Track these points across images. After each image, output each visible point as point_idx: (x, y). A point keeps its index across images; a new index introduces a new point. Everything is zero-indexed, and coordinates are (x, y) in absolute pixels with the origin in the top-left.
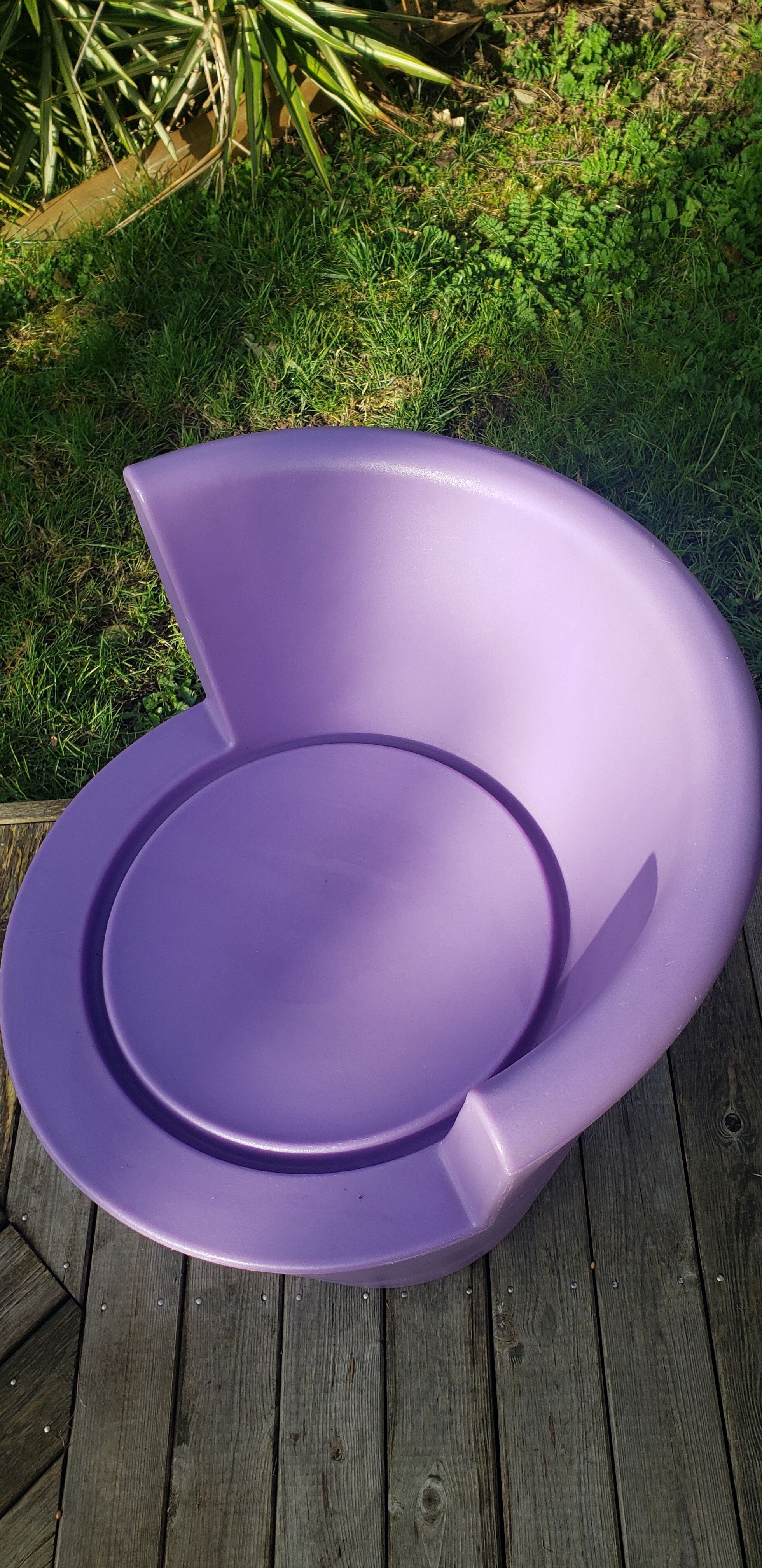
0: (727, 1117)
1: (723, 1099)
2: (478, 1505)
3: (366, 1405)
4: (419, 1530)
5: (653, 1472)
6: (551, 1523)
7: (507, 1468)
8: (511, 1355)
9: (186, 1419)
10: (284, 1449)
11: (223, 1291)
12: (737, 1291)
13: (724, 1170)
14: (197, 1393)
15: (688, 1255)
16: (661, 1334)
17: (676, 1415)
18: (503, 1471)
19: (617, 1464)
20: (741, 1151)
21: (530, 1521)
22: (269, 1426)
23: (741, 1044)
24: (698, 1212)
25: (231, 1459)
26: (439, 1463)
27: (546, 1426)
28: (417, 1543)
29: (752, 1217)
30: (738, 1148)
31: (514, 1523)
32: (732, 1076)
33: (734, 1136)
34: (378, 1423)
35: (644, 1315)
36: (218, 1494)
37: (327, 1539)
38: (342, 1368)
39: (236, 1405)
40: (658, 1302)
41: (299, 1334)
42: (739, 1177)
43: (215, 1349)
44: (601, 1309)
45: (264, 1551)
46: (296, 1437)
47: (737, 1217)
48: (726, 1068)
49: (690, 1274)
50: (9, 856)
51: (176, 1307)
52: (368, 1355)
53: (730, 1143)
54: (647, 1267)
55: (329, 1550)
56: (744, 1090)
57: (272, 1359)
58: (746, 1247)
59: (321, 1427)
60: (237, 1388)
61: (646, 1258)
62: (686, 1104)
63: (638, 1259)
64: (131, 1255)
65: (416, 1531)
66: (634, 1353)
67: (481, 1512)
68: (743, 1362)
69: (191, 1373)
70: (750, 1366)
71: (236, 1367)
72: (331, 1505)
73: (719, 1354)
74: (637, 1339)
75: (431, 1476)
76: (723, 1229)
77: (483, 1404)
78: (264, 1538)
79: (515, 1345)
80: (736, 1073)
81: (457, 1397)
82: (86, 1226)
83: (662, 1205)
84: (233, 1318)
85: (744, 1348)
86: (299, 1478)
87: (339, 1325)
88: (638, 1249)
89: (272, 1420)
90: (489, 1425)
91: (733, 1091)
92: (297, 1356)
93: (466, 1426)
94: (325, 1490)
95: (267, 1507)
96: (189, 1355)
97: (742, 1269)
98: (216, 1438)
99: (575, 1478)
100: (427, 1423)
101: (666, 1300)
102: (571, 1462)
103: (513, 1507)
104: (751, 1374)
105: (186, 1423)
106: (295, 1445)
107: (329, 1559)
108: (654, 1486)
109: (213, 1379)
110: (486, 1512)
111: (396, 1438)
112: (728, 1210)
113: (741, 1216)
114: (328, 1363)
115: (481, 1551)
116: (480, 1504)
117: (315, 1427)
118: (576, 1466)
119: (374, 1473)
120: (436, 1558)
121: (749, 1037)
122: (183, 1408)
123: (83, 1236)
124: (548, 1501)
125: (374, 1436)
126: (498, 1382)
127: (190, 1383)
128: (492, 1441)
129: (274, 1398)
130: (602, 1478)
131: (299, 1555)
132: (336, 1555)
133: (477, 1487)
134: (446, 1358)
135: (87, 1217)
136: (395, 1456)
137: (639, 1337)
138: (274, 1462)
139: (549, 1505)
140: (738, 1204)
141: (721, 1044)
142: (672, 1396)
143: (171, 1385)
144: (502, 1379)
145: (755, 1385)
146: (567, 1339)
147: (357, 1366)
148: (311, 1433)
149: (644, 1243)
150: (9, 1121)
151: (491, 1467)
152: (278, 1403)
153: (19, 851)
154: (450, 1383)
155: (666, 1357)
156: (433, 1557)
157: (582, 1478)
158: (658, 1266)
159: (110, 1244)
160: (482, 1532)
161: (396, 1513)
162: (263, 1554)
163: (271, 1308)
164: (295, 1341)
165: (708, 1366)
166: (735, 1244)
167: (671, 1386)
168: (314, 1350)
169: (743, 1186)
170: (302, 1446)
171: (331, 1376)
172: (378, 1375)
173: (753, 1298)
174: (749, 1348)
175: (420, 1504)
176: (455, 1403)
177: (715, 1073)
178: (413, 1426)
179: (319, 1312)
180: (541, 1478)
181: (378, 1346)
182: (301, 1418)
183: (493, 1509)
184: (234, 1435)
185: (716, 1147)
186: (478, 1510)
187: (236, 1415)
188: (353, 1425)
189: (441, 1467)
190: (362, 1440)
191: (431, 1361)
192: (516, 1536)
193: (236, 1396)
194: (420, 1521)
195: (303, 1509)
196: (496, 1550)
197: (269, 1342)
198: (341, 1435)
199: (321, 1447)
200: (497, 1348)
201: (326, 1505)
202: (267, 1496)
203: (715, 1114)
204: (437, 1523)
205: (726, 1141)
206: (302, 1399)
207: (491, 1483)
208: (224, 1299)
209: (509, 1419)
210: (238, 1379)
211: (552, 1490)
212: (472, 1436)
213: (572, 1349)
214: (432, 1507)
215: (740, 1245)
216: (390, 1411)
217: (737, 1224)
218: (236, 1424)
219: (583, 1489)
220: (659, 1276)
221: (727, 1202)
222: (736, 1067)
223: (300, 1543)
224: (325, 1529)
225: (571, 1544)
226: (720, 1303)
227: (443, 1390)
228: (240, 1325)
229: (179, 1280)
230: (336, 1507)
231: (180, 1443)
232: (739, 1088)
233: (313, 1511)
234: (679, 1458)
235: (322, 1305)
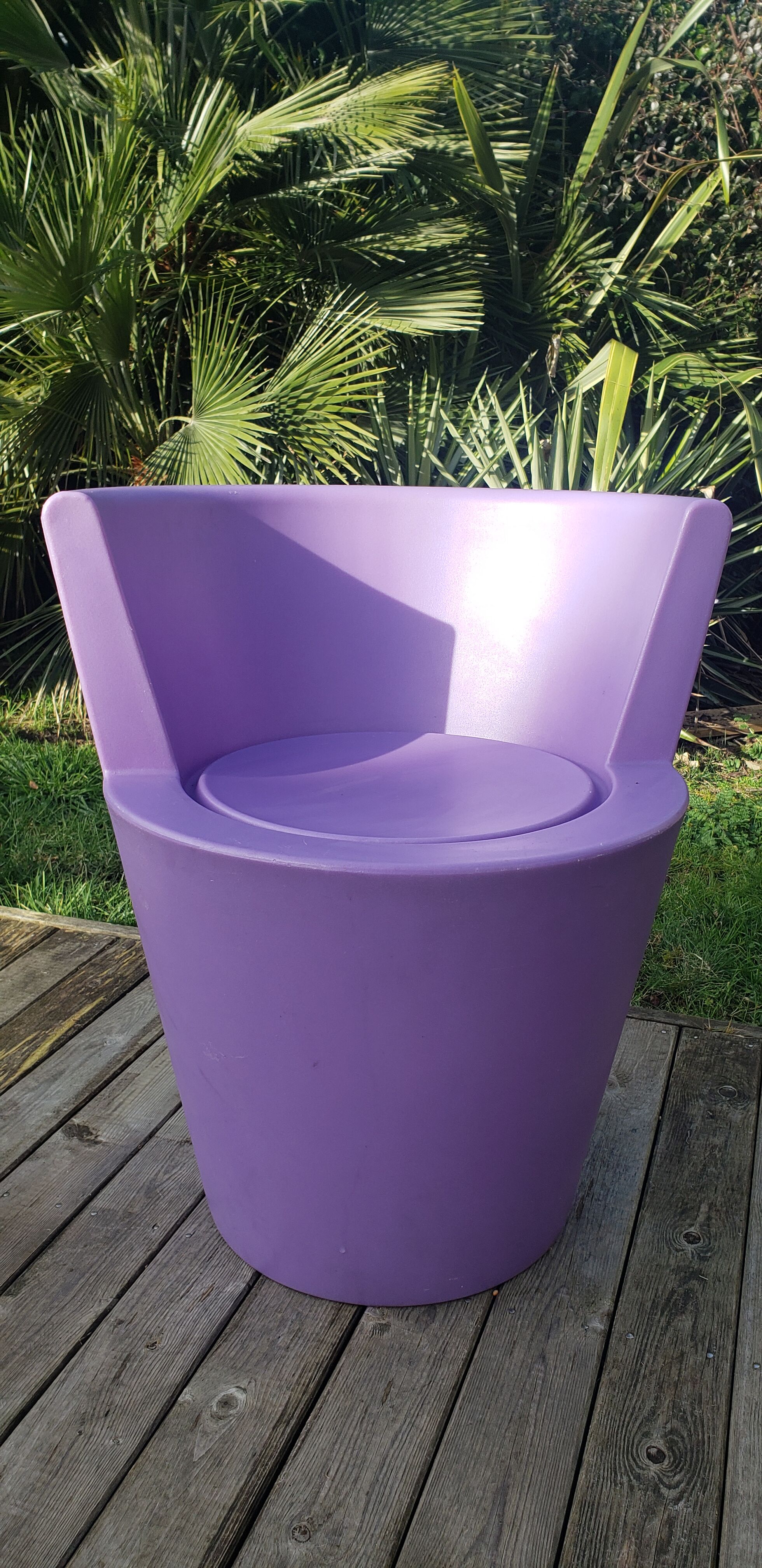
0: (687, 1234)
1: (688, 1221)
2: (275, 1422)
3: (205, 1321)
4: (201, 1421)
5: (482, 1455)
6: (346, 1459)
7: (323, 1404)
8: (374, 1328)
9: (24, 1281)
10: (104, 1326)
11: (120, 1213)
12: (645, 1350)
13: (668, 1266)
14: (48, 1268)
15: (601, 1311)
16: (544, 1358)
17: (532, 1421)
18: (318, 1405)
19: (445, 1438)
20: (693, 1257)
21: (323, 1450)
22: (101, 1309)
23: (723, 1192)
24: (627, 1287)
25: (46, 1319)
26: (253, 1381)
27: (382, 1386)
28: (192, 1430)
29: (685, 1304)
30: (690, 1256)
31: (306, 1446)
32: (704, 1208)
33: (690, 1248)
34: (208, 1335)
35: (532, 1340)
36: (17, 1337)
37: (101, 1401)
38: (198, 1290)
39: (77, 1287)
40: (552, 1334)
41: (171, 1258)
42: (682, 1274)
43: (85, 1246)
44: (489, 1324)
45: (33, 1390)
46: (121, 1322)
47: (668, 1300)
48: (700, 1202)
49: (599, 1325)
50: (123, 954)
51: (70, 1212)
52: (229, 1289)
53: (683, 1250)
54: (552, 1309)
55: (98, 1409)
56: (714, 1221)
57: (134, 1267)
58: (669, 1323)
59: (149, 1323)
60: (87, 1275)
61: (554, 1302)
62: (647, 1215)
63: (546, 1300)
64: (55, 1172)
65: (197, 1421)
66: (507, 1363)
67: (273, 1429)
68: (627, 1402)
69: (53, 1254)
70: (634, 1408)
71: (97, 1261)
72: (121, 1378)
73: (602, 1390)
74: (515, 1354)
75: (237, 1387)
76: (649, 1304)
77: (325, 1352)
78: (38, 1381)
79: (384, 1322)
80: (710, 1208)
81: (301, 1341)
82: (29, 1146)
83: (590, 1272)
84: (118, 1231)
85: (633, 1393)
86: (103, 1350)
87: (214, 1262)
88: (549, 1294)
89: (104, 1305)
90: (322, 1369)
91: (701, 1218)
92: (160, 1272)
93: (297, 1363)
94: (124, 1365)
95: (58, 1361)
96: (59, 1243)
97: (657, 1336)
98: (44, 1301)
99: (391, 1434)
100: (257, 1351)
101: (562, 1336)
102: (394, 1420)
103: (311, 1434)
104: (632, 1414)
105: (23, 1283)
106: (115, 1327)
107: (93, 1415)
108: (478, 1466)
109: (70, 1263)
110: (280, 1430)
111: (219, 1350)
112: (660, 1293)
113: (672, 1301)
114: (187, 1283)
115: (255, 1458)
116: (278, 1422)
117: (144, 1321)
118: (397, 1426)
119: (181, 1368)
120: (204, 1447)
121: (733, 1190)
122: (27, 1274)
123: (22, 1151)
124: (352, 1441)
125: (198, 1342)
126: (351, 1342)
127: (46, 1259)
128: (319, 1382)
129: (118, 1290)
130: (422, 1442)
131: (66, 1402)
132: (102, 1414)
133: (281, 1409)
134: (305, 1313)
135: (34, 1142)
136: (212, 1361)
137: (519, 1354)
138: (86, 1333)
139: (352, 1446)
140: (673, 1292)
141: (702, 1187)
142: (534, 1406)
143: (27, 1256)
144: (355, 1341)
145: (634, 1423)
146: (439, 1333)
147: (213, 1293)
148: (136, 1325)
149: (558, 1291)
150: (12, 1079)
151: (305, 1398)
152: (119, 1297)
153: (134, 953)
154: (299, 1329)
155: (541, 1375)
156: (201, 1446)
157: (400, 1437)
158: (566, 1311)
159: (42, 1161)
160: (266, 1443)
161: (185, 1402)
162: (29, 1391)
163: (157, 1235)
164: (165, 1261)
165: (587, 1395)
166: (657, 1317)
167: (536, 1397)
168: (179, 1272)
169: (684, 1281)
170: (122, 1329)
171: (183, 1292)
172: (229, 1305)
173: (660, 1359)
174: (639, 1395)
175: (214, 1404)
176: (296, 1344)
177: (687, 1204)
178: (242, 1348)
179: (201, 1250)
180: (354, 1423)
181: (243, 1286)
182: (134, 1311)
183: (288, 1430)
184: (62, 1304)
185: (666, 1248)
186: (272, 1425)
187: (72, 1293)
188: (182, 1330)
189: (254, 1384)
190: (184, 1342)
191: (289, 1310)
192: (301, 1456)
193: (82, 1280)
194: (205, 1416)
195: (93, 1372)
196: (272, 1461)
197: (140, 1255)
198: (166, 1333)
199: (140, 1335)
200: (363, 1320)
201: (117, 1377)
202: (63, 1353)
203: (676, 1228)
204: (221, 1423)
205: (678, 1247)
206: (144, 1299)
207: (299, 1410)
208: (118, 1218)
209: (345, 1371)
210: (93, 1269)
211: (362, 1435)
212: (299, 1372)
213: (441, 1342)
214: (224, 1410)
215: (663, 1319)
216: (227, 1330)
217: (667, 1304)
218: (68, 1298)
219: (395, 1446)
220: (563, 1318)
221: (661, 1287)
222: (711, 1206)
223: (72, 1394)
224: (104, 1393)
225: (359, 1482)
226: (620, 1352)
227: (289, 1333)
228: (120, 1238)
229: (85, 1197)
230: (125, 1381)
231: (8, 1295)
232: (709, 1218)
233: (101, 1377)
234: (517, 1454)
235: (207, 1246)
